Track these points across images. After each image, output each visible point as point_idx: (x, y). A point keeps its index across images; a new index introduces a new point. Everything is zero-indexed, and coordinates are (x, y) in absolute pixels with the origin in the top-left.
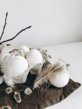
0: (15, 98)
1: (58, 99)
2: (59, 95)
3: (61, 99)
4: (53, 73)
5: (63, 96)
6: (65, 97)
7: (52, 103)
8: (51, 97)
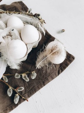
0: (24, 79)
1: (57, 74)
2: (57, 69)
3: (59, 73)
4: (52, 56)
5: (60, 71)
6: (62, 71)
7: (53, 78)
8: (52, 73)
